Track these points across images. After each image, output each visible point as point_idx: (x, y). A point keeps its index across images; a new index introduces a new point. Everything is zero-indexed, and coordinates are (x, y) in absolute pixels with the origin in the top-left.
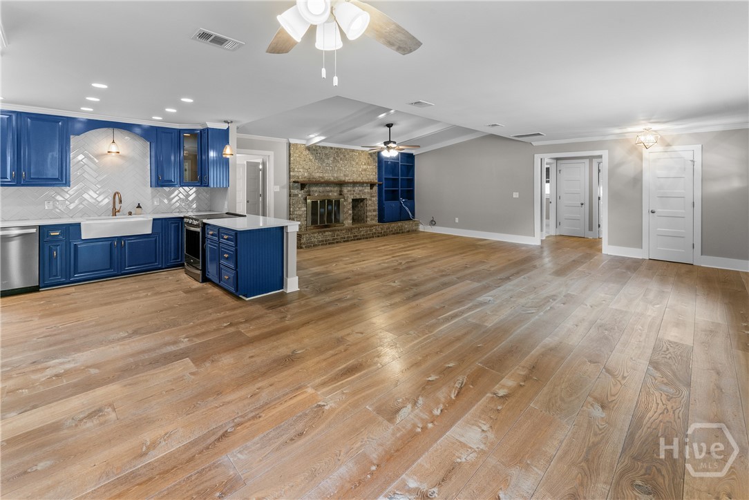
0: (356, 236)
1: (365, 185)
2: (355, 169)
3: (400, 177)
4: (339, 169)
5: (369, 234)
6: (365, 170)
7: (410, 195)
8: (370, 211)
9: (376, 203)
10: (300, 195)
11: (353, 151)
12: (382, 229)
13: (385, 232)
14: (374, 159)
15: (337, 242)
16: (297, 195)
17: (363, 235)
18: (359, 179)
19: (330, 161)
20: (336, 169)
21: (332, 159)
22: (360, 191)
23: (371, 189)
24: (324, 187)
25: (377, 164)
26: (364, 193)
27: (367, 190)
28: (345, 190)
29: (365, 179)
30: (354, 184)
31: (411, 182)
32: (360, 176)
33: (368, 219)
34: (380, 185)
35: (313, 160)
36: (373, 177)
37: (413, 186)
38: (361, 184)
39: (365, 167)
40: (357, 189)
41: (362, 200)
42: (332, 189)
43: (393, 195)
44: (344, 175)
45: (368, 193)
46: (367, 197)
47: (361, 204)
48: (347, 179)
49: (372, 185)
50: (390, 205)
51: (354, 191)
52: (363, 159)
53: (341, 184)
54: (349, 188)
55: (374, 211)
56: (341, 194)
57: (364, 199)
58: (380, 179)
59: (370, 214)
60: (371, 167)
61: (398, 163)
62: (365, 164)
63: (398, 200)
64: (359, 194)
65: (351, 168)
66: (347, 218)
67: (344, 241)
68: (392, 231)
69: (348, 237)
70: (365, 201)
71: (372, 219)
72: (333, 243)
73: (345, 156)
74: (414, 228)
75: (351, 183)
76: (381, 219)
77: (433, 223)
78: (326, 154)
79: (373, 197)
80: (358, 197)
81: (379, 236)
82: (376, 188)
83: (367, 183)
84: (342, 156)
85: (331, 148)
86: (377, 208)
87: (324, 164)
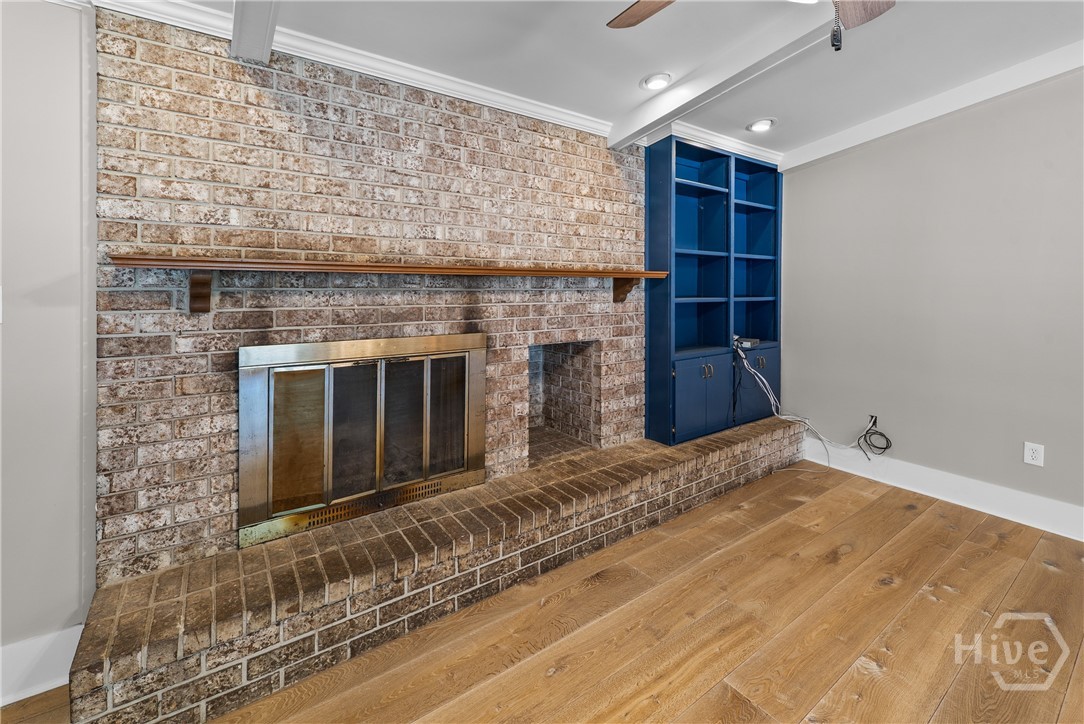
0: (540, 552)
1: (592, 283)
2: (546, 212)
3: (733, 255)
4: (464, 206)
5: (608, 524)
6: (592, 219)
7: (763, 322)
8: (613, 393)
9: (639, 357)
10: (184, 345)
11: (537, 126)
12: (668, 485)
13: (679, 495)
14: (630, 176)
15: (417, 622)
16: (162, 343)
17: (581, 536)
18: (565, 258)
19: (409, 159)
20: (445, 201)
21: (421, 148)
22: (569, 309)
23: (619, 298)
24: (370, 290)
25: (641, 198)
26: (588, 320)
27: (602, 302)
28: (495, 306)
29: (592, 259)
30: (542, 276)
31: (764, 274)
32: (567, 244)
33: (605, 430)
34: (653, 285)
35: (295, 142)
36: (627, 250)
37: (775, 290)
38: (576, 277)
39: (590, 205)
40: (558, 299)
41: (580, 348)
42: (422, 302)
43: (706, 327)
44: (492, 237)
45: (605, 316)
46: (602, 333)
47: (578, 361)
48: (504, 256)
49: (622, 285)
50: (697, 368)
51: (540, 310)
52: (585, 171)
53: (472, 277)
54: (516, 299)
55: (630, 390)
56: (471, 329)
57: (586, 345)
58: (654, 257)
59: (614, 405)
60: (619, 207)
61: (727, 195)
62: (592, 195)
63: (726, 343)
64: (563, 323)
65: (524, 206)
66: (503, 440)
67: (465, 602)
68: (709, 482)
69: (491, 572)
70: (592, 350)
71: (622, 428)
72: (391, 635)
73: (493, 146)
74: (787, 453)
75: (523, 273)
76: (661, 423)
77: (875, 439)
78: (382, 122)
79: (627, 333)
80: (560, 336)
81: (654, 523)
82: (637, 297)
83: (599, 274)
84: (478, 143)
85: (418, 94)
86: (641, 376)
87: (372, 174)
